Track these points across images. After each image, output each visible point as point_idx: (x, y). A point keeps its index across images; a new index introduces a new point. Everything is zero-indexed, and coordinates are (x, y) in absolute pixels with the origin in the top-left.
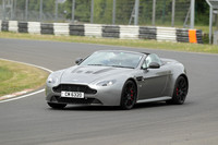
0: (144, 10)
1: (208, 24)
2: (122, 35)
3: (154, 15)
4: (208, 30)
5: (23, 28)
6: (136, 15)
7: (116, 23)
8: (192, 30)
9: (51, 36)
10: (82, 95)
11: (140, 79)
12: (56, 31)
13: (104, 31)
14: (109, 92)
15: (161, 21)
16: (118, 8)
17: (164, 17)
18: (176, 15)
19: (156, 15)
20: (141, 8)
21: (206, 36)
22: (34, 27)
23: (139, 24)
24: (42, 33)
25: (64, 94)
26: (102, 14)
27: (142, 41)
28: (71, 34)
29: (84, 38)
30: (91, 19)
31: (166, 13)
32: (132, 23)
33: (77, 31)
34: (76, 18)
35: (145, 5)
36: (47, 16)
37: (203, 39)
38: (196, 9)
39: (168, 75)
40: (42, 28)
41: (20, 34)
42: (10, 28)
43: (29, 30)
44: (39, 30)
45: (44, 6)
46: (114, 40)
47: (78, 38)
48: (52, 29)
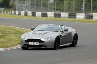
2: (77, 17)
5: (34, 14)
6: (83, 8)
7: (75, 11)
9: (46, 18)
10: (38, 44)
12: (48, 15)
13: (69, 15)
14: (49, 42)
22: (39, 14)
23: (85, 12)
24: (42, 16)
26: (69, 7)
29: (60, 18)
30: (64, 10)
33: (57, 15)
39: (70, 34)
40: (42, 14)
41: (32, 17)
42: (28, 14)
43: (36, 15)
46: (73, 19)
48: (47, 15)
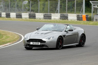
0: (63, 6)
1: (91, 12)
2: (52, 18)
3: (67, 9)
4: (91, 15)
5: (8, 16)
6: (58, 9)
7: (50, 12)
8: (84, 15)
9: (21, 19)
10: (39, 44)
11: (64, 36)
12: (23, 16)
13: (44, 16)
15: (70, 11)
16: (51, 6)
17: (71, 10)
18: (76, 8)
19: (68, 9)
20: (61, 5)
21: (90, 18)
22: (13, 15)
23: (60, 13)
24: (17, 17)
25: (31, 43)
26: (43, 8)
27: (61, 20)
28: (30, 18)
29: (35, 20)
30: (39, 11)
31: (72, 8)
32: (57, 12)
33: (32, 16)
34: (32, 11)
35: (63, 4)
36: (19, 10)
37: (89, 19)
38: (86, 6)
39: (77, 34)
41: (7, 18)
42: (2, 16)
43: (11, 16)
44: (15, 16)
45: (17, 6)
46: (49, 20)
47: (33, 19)
48: (21, 16)
